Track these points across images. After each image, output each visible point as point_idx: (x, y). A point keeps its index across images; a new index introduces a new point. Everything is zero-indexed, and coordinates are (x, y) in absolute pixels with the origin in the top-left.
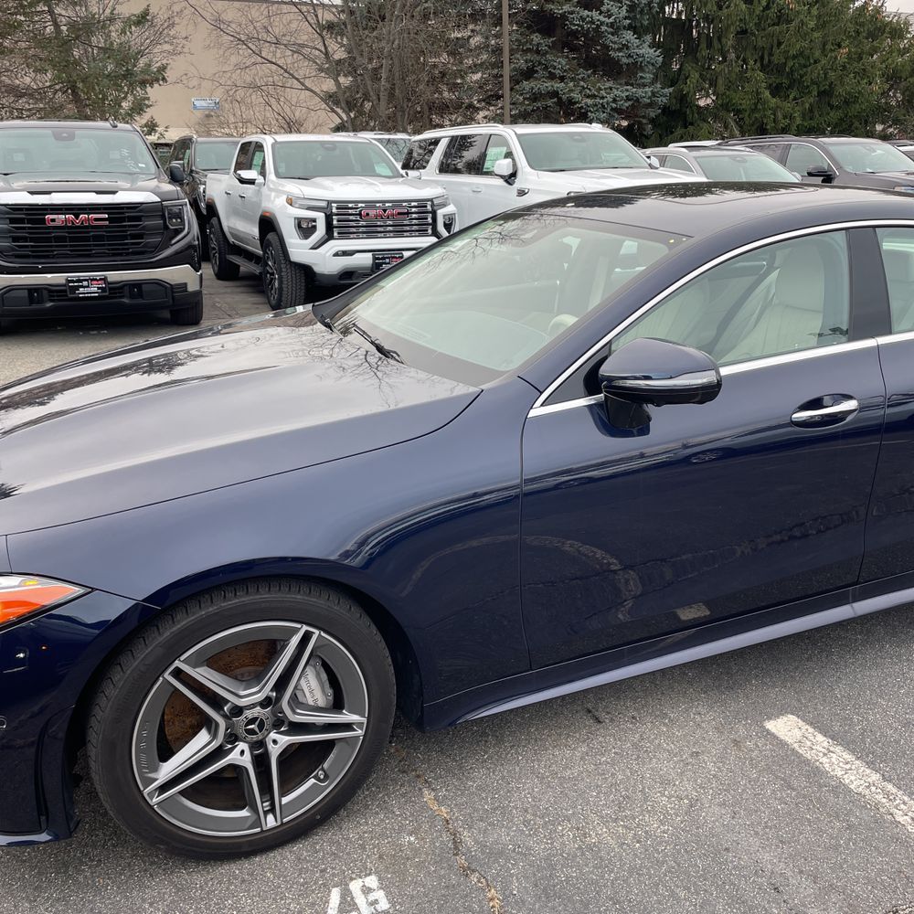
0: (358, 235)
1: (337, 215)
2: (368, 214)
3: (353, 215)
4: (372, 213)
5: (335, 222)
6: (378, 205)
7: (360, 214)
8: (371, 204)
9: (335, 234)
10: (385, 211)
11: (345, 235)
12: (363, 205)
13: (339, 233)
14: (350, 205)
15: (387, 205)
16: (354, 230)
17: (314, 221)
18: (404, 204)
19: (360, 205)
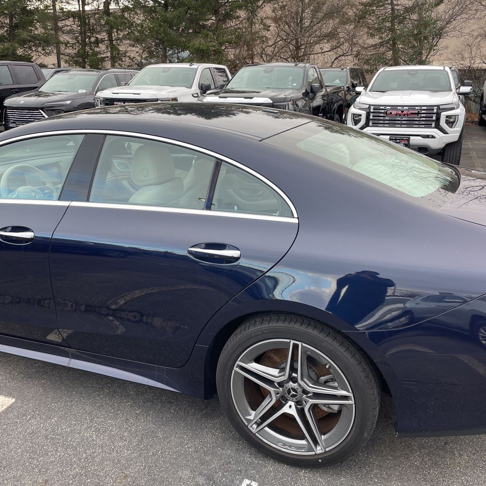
0: (384, 125)
1: (373, 113)
2: (391, 113)
3: (382, 113)
4: (394, 112)
5: (371, 117)
6: (399, 108)
7: (386, 113)
8: (394, 107)
9: (371, 124)
10: (402, 112)
11: (375, 125)
12: (389, 108)
13: (373, 123)
14: (381, 108)
15: (405, 108)
16: (382, 122)
17: (360, 115)
18: (417, 108)
19: (387, 108)
